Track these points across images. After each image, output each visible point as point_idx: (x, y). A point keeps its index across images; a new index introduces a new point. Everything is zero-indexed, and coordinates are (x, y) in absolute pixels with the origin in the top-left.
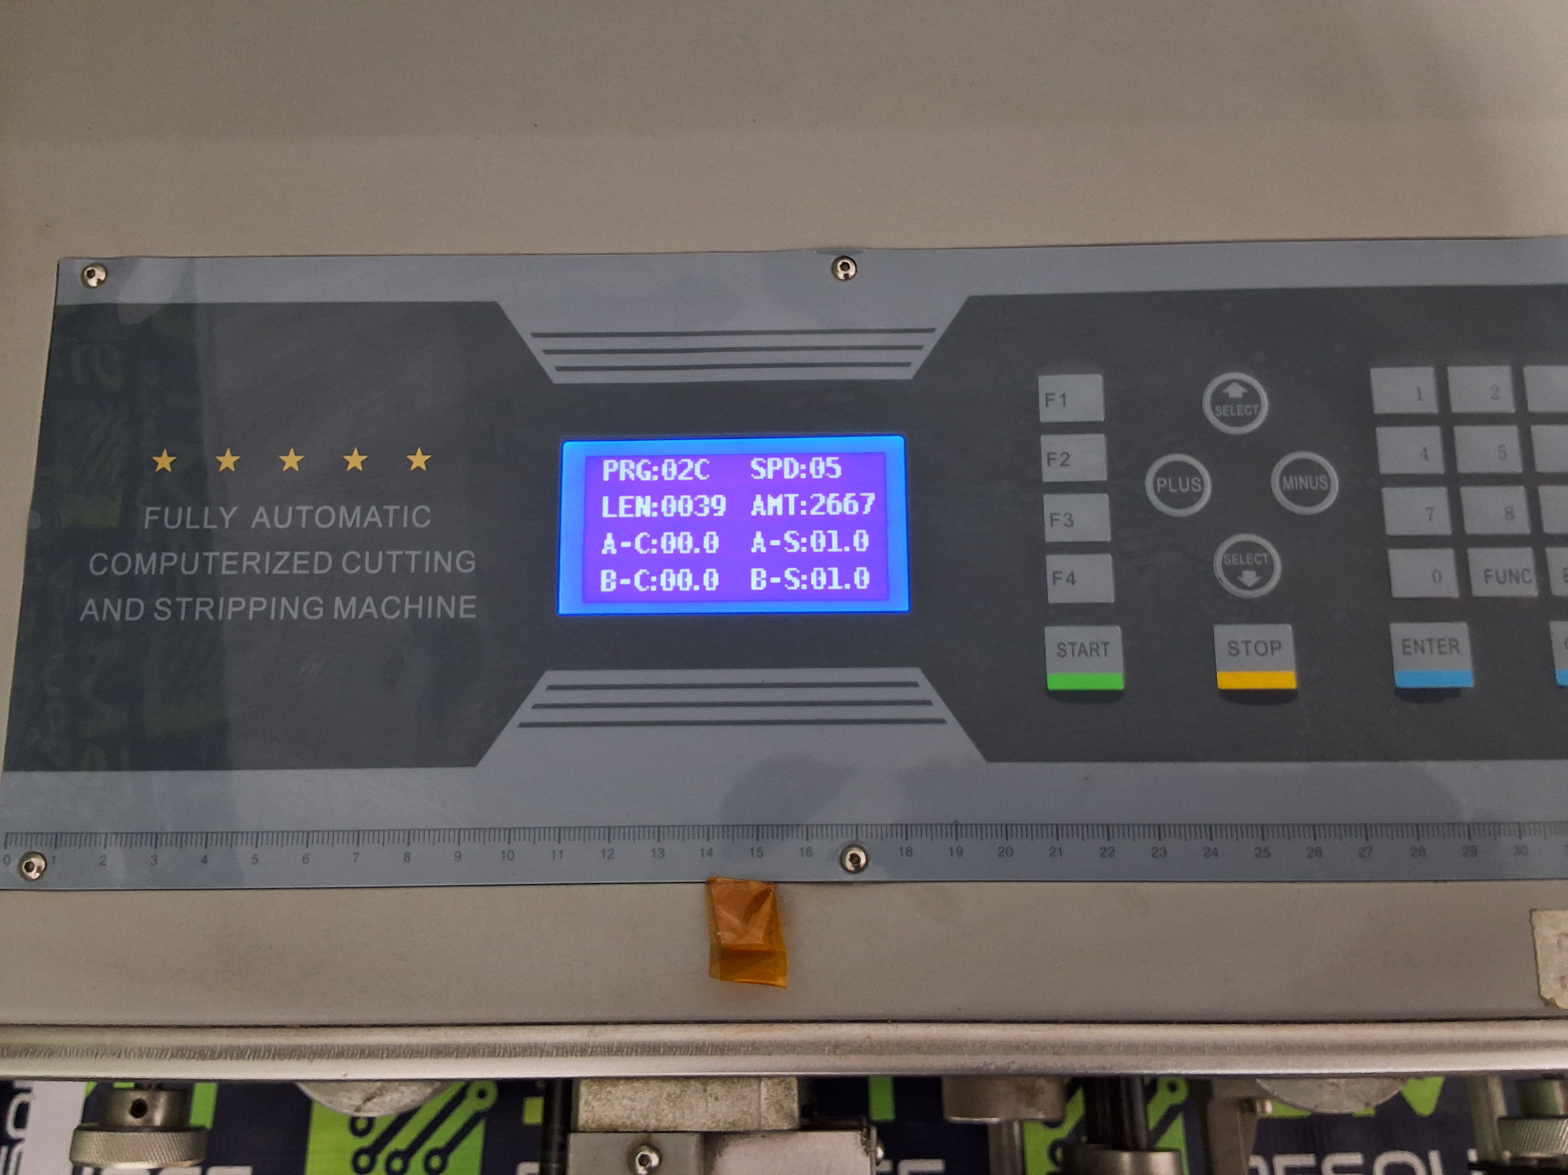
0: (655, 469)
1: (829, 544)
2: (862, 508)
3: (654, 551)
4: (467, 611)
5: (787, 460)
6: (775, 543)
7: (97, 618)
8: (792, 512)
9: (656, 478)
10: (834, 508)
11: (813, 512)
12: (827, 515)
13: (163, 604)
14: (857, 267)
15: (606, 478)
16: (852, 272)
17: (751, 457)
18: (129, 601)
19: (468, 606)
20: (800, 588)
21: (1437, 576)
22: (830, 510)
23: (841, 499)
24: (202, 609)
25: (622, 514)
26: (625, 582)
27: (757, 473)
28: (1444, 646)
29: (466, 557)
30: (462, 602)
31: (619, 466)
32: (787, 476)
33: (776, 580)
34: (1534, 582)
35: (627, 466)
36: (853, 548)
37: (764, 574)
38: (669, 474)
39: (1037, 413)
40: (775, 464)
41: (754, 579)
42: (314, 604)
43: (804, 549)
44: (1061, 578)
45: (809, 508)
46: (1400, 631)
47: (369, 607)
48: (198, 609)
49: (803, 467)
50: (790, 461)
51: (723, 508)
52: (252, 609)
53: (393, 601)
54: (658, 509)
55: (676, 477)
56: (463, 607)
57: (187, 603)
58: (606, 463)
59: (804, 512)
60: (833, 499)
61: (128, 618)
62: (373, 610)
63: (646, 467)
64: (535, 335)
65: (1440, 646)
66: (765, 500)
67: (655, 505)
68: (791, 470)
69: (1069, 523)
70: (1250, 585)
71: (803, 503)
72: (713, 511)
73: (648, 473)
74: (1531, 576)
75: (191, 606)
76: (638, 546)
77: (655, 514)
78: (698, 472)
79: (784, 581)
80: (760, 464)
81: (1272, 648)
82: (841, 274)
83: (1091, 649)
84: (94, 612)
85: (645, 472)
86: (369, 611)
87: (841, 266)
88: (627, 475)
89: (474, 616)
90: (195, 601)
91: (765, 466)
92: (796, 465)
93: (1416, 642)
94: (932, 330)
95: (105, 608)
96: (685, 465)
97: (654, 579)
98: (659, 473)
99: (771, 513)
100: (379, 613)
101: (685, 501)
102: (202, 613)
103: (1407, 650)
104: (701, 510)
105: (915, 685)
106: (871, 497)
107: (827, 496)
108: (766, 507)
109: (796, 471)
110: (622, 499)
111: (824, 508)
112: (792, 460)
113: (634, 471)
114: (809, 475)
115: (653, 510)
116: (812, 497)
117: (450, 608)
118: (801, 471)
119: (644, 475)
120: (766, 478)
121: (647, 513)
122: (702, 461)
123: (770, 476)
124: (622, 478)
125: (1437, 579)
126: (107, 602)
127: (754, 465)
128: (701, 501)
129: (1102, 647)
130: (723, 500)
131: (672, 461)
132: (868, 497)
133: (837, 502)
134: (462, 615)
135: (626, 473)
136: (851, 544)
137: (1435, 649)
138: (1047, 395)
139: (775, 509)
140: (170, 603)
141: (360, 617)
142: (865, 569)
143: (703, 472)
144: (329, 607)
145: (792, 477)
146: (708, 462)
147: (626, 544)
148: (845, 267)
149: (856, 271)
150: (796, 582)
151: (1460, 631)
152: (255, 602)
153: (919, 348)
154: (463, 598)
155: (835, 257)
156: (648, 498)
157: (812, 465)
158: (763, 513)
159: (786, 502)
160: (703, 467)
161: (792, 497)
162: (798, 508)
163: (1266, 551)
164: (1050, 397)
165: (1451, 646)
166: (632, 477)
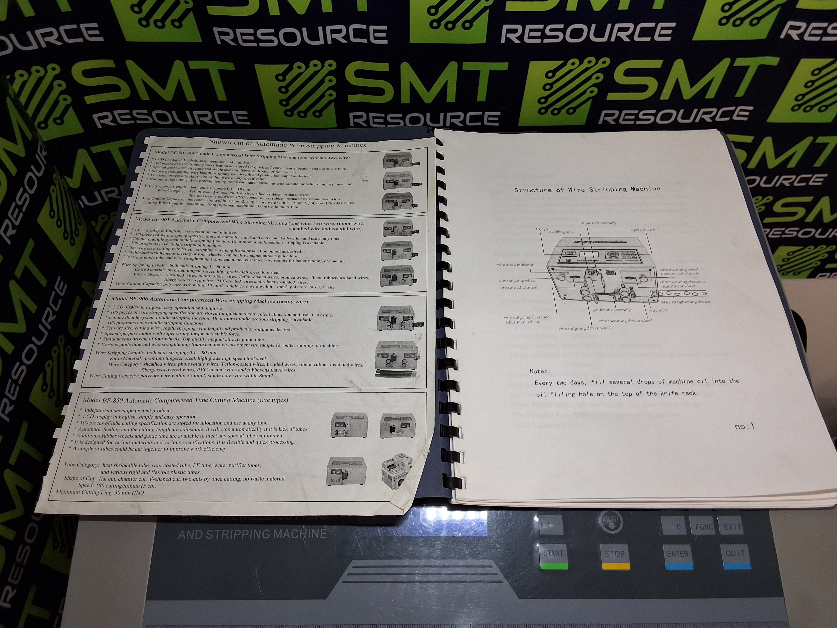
7: (184, 538)
13: (210, 532)
18: (197, 531)
21: (679, 526)
24: (225, 534)
28: (683, 554)
34: (714, 529)
42: (266, 532)
46: (666, 548)
47: (287, 534)
48: (223, 534)
52: (243, 535)
53: (296, 531)
56: (322, 533)
57: (219, 532)
61: (196, 538)
62: (288, 535)
65: (681, 554)
70: (612, 528)
74: (713, 527)
75: (220, 533)
81: (621, 554)
83: (556, 553)
84: (184, 536)
86: (287, 535)
90: (222, 531)
93: (672, 552)
95: (188, 534)
100: (291, 536)
102: (224, 536)
103: (669, 555)
105: (492, 567)
125: (679, 528)
126: (188, 532)
129: (560, 553)
134: (321, 537)
137: (680, 555)
140: (212, 532)
141: (283, 538)
144: (272, 534)
151: (687, 548)
152: (245, 532)
163: (618, 516)
165: (685, 554)
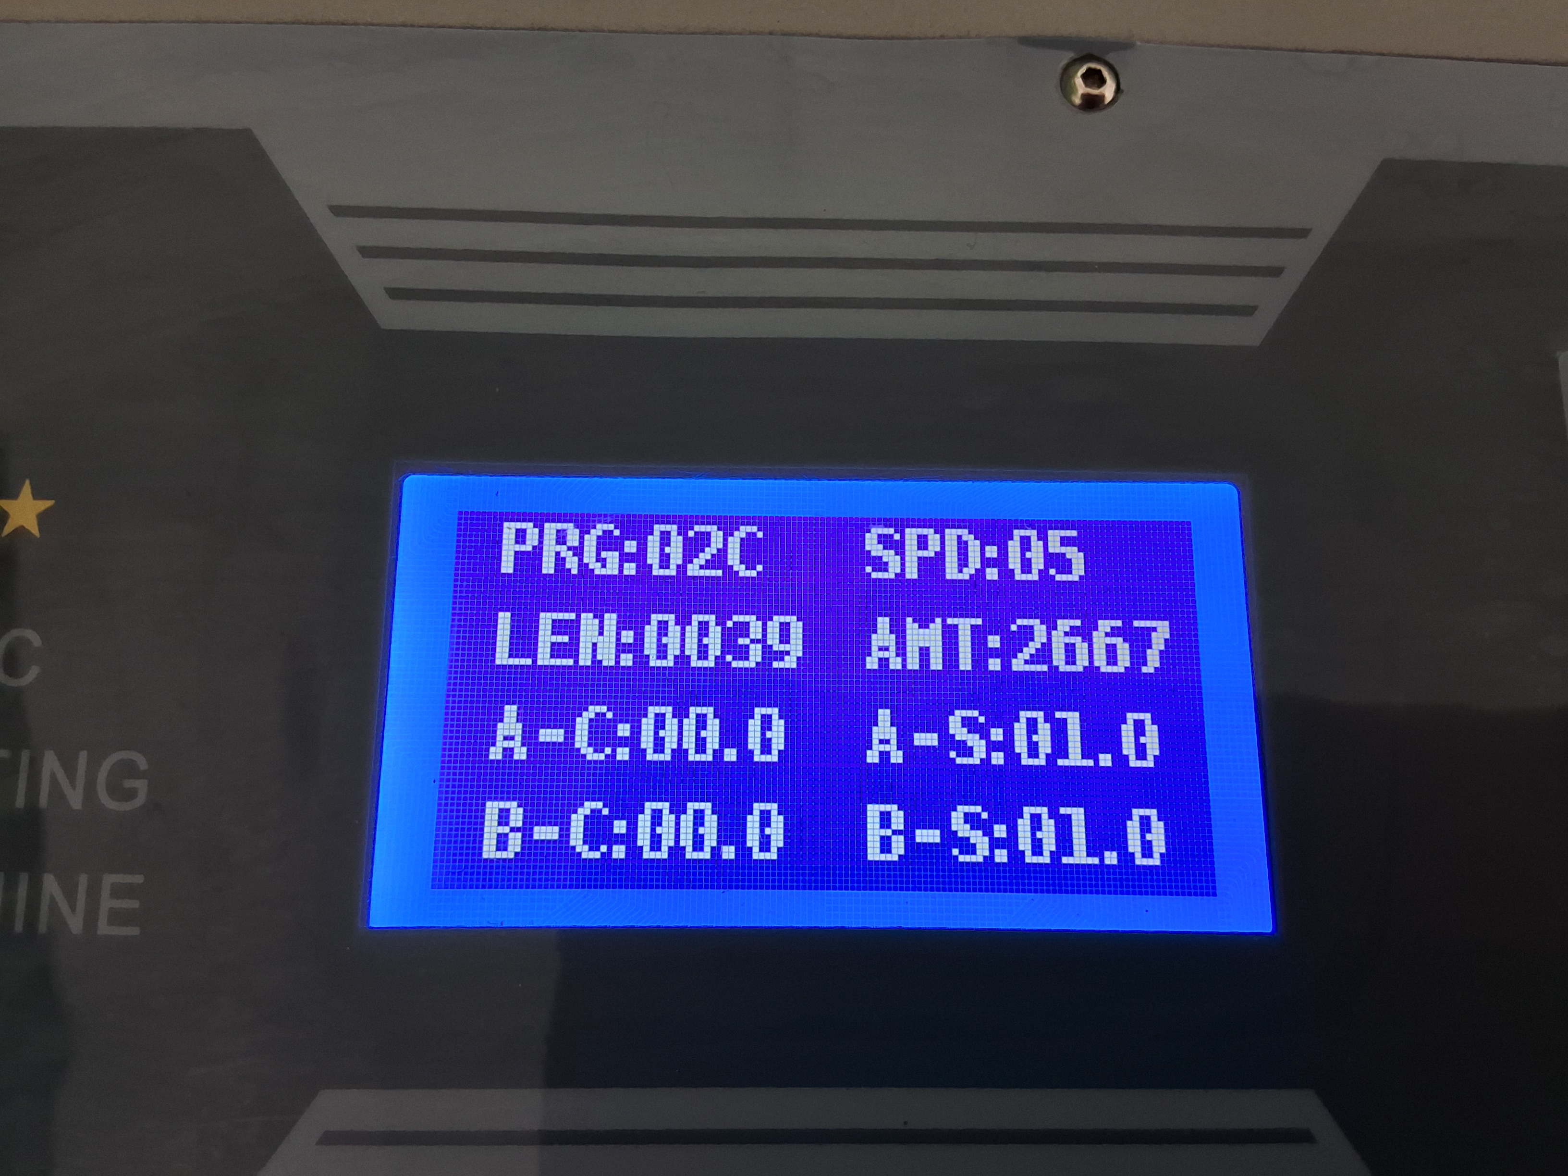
0: (630, 546)
1: (1060, 746)
2: (1138, 657)
3: (623, 754)
4: (116, 917)
5: (951, 534)
6: (926, 739)
8: (965, 663)
9: (630, 569)
10: (1070, 653)
11: (1018, 664)
12: (1054, 669)
14: (1121, 77)
15: (507, 566)
16: (1108, 91)
17: (864, 526)
19: (118, 904)
20: (990, 858)
22: (1059, 658)
23: (1086, 632)
25: (544, 658)
26: (546, 833)
27: (882, 566)
29: (129, 769)
30: (106, 892)
31: (541, 536)
32: (952, 572)
33: (928, 836)
35: (561, 538)
36: (1120, 759)
37: (898, 820)
38: (665, 561)
40: (923, 542)
41: (874, 833)
43: (998, 758)
45: (1007, 653)
49: (992, 552)
50: (959, 537)
51: (796, 647)
54: (637, 647)
55: (682, 569)
56: (107, 903)
58: (509, 529)
59: (995, 664)
60: (1066, 634)
63: (605, 543)
64: (339, 211)
66: (898, 630)
67: (628, 637)
68: (963, 562)
71: (994, 641)
72: (770, 655)
73: (613, 557)
76: (581, 740)
77: (627, 660)
78: (734, 558)
79: (950, 838)
80: (885, 541)
85: (604, 554)
87: (1085, 76)
88: (560, 560)
89: (133, 931)
91: (899, 548)
92: (974, 546)
96: (704, 540)
97: (620, 827)
98: (640, 557)
99: (913, 664)
101: (704, 628)
104: (743, 653)
106: (1162, 631)
107: (1052, 627)
108: (901, 651)
109: (975, 562)
110: (546, 619)
111: (1044, 654)
112: (964, 533)
113: (578, 551)
114: (1006, 573)
115: (621, 648)
116: (1014, 628)
117: (73, 909)
118: (986, 562)
119: (604, 563)
120: (901, 575)
121: (608, 658)
122: (743, 531)
123: (912, 573)
124: (548, 567)
127: (871, 544)
128: (743, 629)
130: (797, 629)
131: (673, 528)
132: (1155, 629)
133: (1077, 640)
134: (104, 928)
135: (558, 554)
136: (1115, 748)
139: (924, 653)
142: (1153, 813)
143: (747, 560)
145: (965, 575)
146: (760, 535)
147: (551, 735)
148: (1094, 78)
149: (1118, 90)
150: (978, 838)
153: (1275, 272)
154: (109, 880)
156: (611, 619)
157: (1014, 547)
158: (895, 664)
159: (950, 636)
160: (748, 546)
161: (965, 625)
162: (981, 653)
166: (572, 564)
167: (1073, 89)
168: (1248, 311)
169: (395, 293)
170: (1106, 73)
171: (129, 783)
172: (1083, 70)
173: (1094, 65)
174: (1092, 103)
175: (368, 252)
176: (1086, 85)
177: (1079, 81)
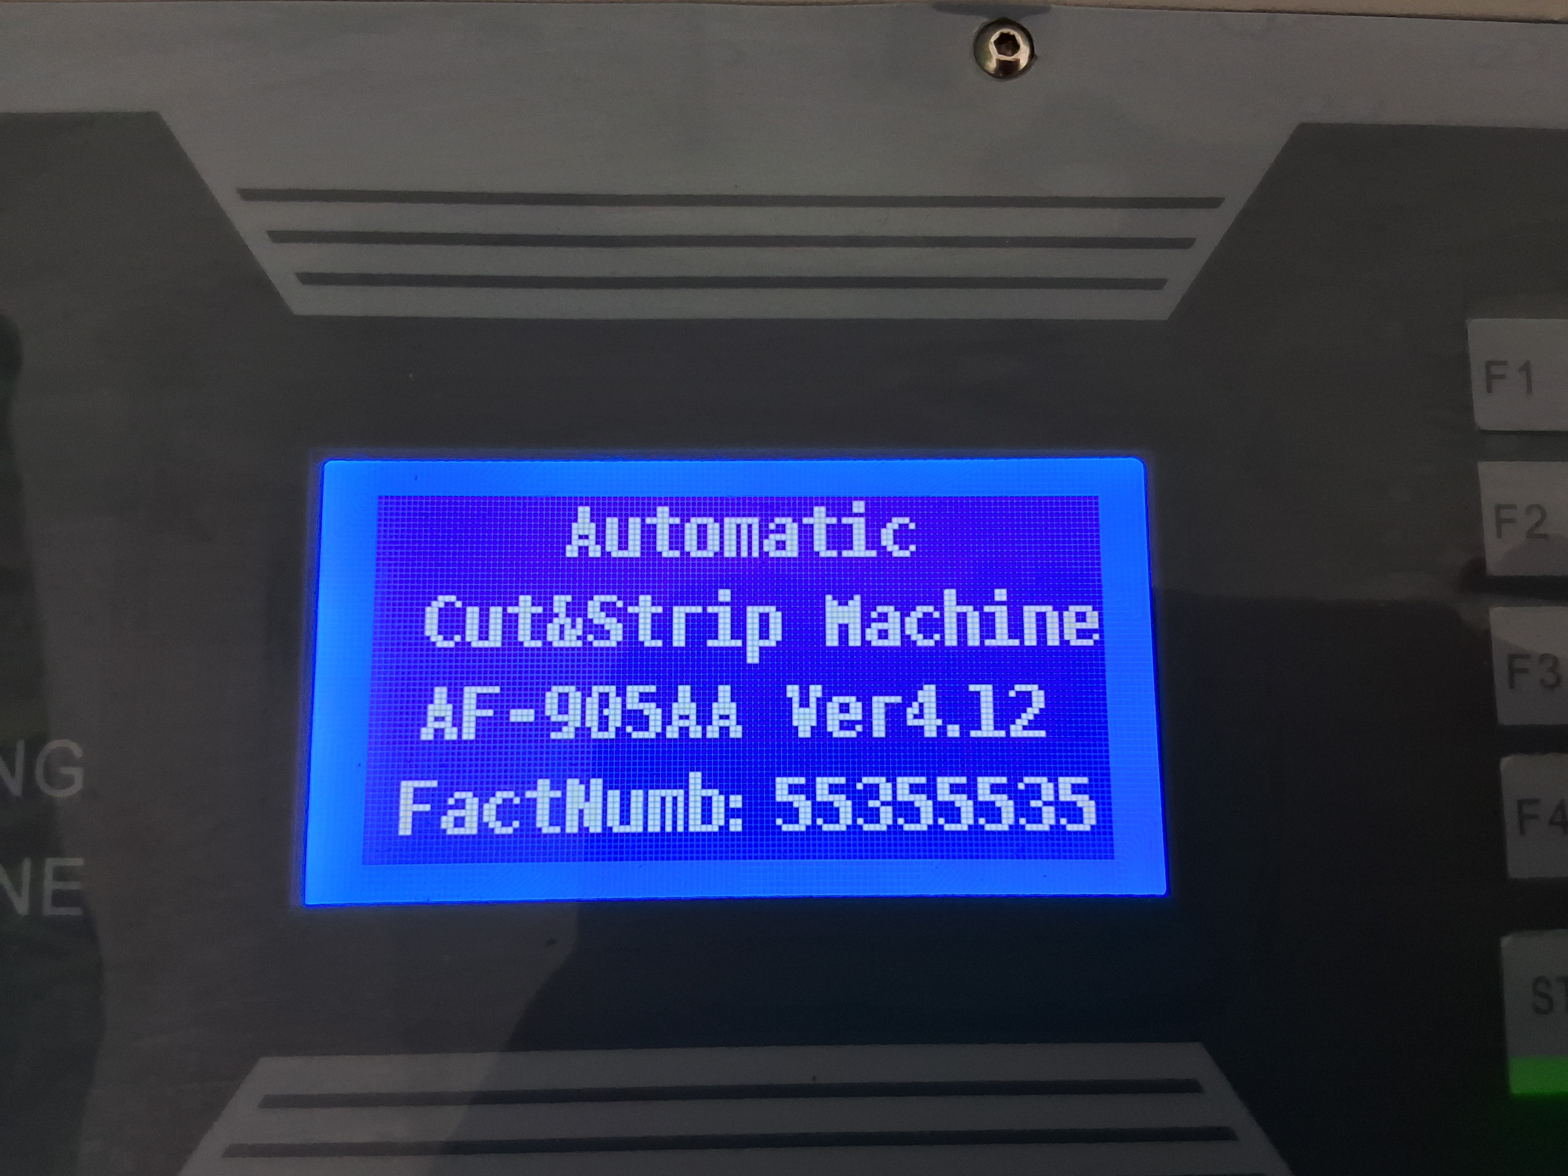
16: (1023, 56)
19: (60, 885)
29: (65, 757)
39: (1468, 408)
44: (1535, 817)
64: (249, 195)
69: (1551, 679)
82: (994, 57)
87: (998, 43)
94: (1213, 203)
99: (833, 641)
105: (1191, 1087)
138: (1489, 364)
148: (1007, 44)
149: (1032, 56)
153: (1185, 243)
155: (984, 20)
164: (1495, 370)
167: (988, 56)
168: (1157, 284)
169: (308, 279)
170: (1019, 38)
171: (66, 771)
172: (995, 36)
173: (1005, 30)
174: (1007, 70)
175: (279, 237)
176: (1000, 52)
177: (992, 48)
